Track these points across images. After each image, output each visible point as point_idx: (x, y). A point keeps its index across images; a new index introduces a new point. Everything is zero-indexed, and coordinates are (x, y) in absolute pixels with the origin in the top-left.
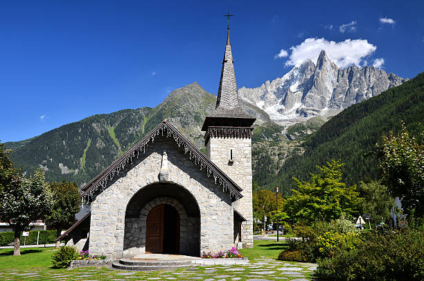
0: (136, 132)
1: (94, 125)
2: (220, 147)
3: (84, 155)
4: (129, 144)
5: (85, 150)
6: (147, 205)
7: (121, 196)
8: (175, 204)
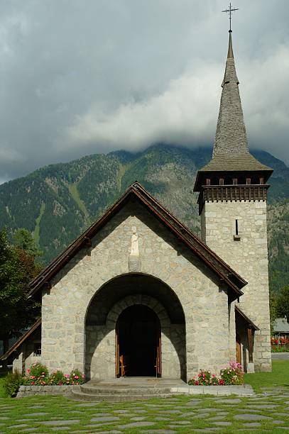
0: (109, 189)
1: (48, 181)
2: (219, 216)
3: (37, 228)
4: (100, 209)
5: (38, 220)
6: (116, 306)
7: (79, 295)
8: (153, 304)
